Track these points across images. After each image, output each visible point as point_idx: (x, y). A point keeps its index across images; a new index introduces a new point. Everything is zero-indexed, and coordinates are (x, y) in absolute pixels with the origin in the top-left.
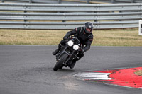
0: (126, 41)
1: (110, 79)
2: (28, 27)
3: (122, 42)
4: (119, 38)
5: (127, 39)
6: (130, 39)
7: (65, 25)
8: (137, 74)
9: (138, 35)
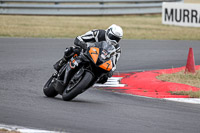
0: (144, 32)
1: (123, 85)
2: (5, 11)
3: (139, 33)
4: (135, 28)
5: (146, 29)
6: (150, 29)
7: (58, 9)
8: (159, 78)
9: (160, 24)
